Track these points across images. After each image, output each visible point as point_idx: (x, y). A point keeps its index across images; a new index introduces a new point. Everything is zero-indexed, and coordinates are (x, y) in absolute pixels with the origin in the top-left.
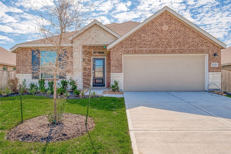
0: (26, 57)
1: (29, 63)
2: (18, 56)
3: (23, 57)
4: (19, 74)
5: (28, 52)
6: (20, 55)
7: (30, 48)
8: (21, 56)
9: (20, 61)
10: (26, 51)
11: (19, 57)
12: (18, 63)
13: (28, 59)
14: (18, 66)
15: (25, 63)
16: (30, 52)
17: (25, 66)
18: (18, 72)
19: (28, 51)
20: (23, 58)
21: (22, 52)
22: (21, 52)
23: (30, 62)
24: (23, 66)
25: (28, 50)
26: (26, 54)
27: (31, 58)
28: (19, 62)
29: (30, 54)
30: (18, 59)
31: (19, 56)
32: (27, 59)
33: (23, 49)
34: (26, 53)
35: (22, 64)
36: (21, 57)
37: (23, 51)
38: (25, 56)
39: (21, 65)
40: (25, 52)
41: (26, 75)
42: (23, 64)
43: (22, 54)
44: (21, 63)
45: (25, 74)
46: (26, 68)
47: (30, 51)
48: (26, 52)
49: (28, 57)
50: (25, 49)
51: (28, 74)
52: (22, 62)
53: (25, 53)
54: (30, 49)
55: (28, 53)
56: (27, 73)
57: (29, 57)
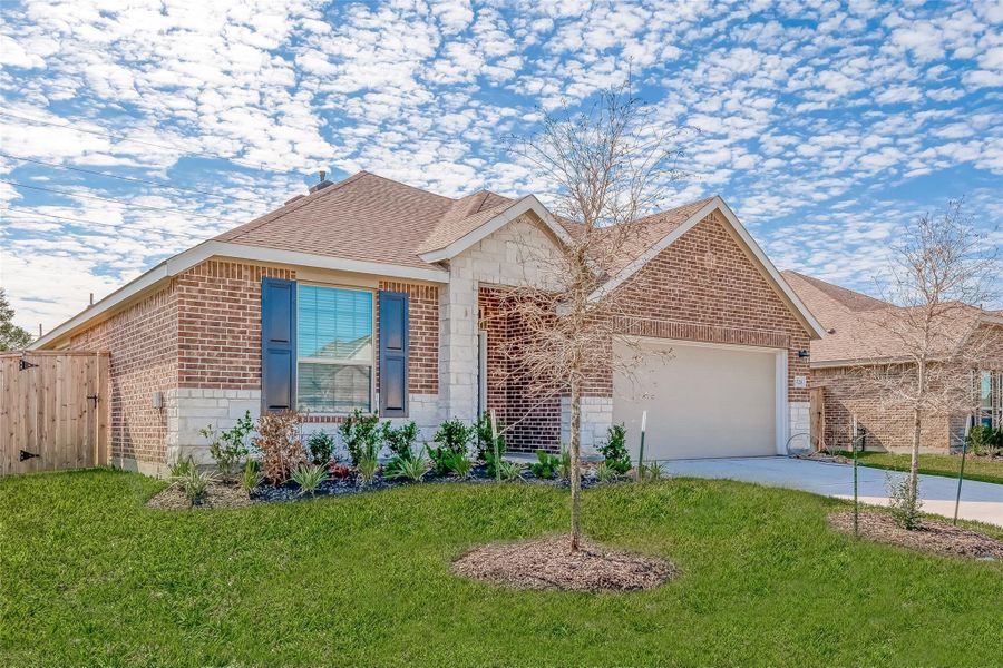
0: (231, 307)
1: (249, 338)
2: (191, 297)
3: (218, 305)
4: (193, 390)
5: (240, 283)
6: (202, 291)
7: (254, 268)
8: (205, 298)
9: (203, 323)
10: (233, 276)
11: (196, 304)
12: (191, 335)
13: (244, 320)
14: (188, 347)
15: (225, 337)
16: (251, 284)
17: (224, 349)
18: (188, 379)
19: (240, 277)
20: (214, 312)
21: (210, 280)
22: (203, 279)
23: (251, 332)
24: (216, 349)
25: (240, 273)
26: (231, 294)
27: (257, 315)
28: (195, 329)
29: (251, 296)
30: (189, 316)
31: (195, 297)
32: (239, 319)
33: (215, 266)
34: (234, 288)
35: (210, 342)
36: (204, 304)
37: (215, 275)
38: (228, 300)
39: (202, 342)
40: (224, 282)
41: (231, 393)
42: (218, 343)
43: (213, 293)
44: (207, 336)
45: (228, 391)
46: (231, 362)
47: (252, 279)
48: (231, 282)
49: (240, 308)
50: (227, 265)
51: (243, 393)
52: (211, 330)
53: (225, 287)
54: (252, 271)
55: (239, 289)
56: (239, 388)
57: (244, 308)
